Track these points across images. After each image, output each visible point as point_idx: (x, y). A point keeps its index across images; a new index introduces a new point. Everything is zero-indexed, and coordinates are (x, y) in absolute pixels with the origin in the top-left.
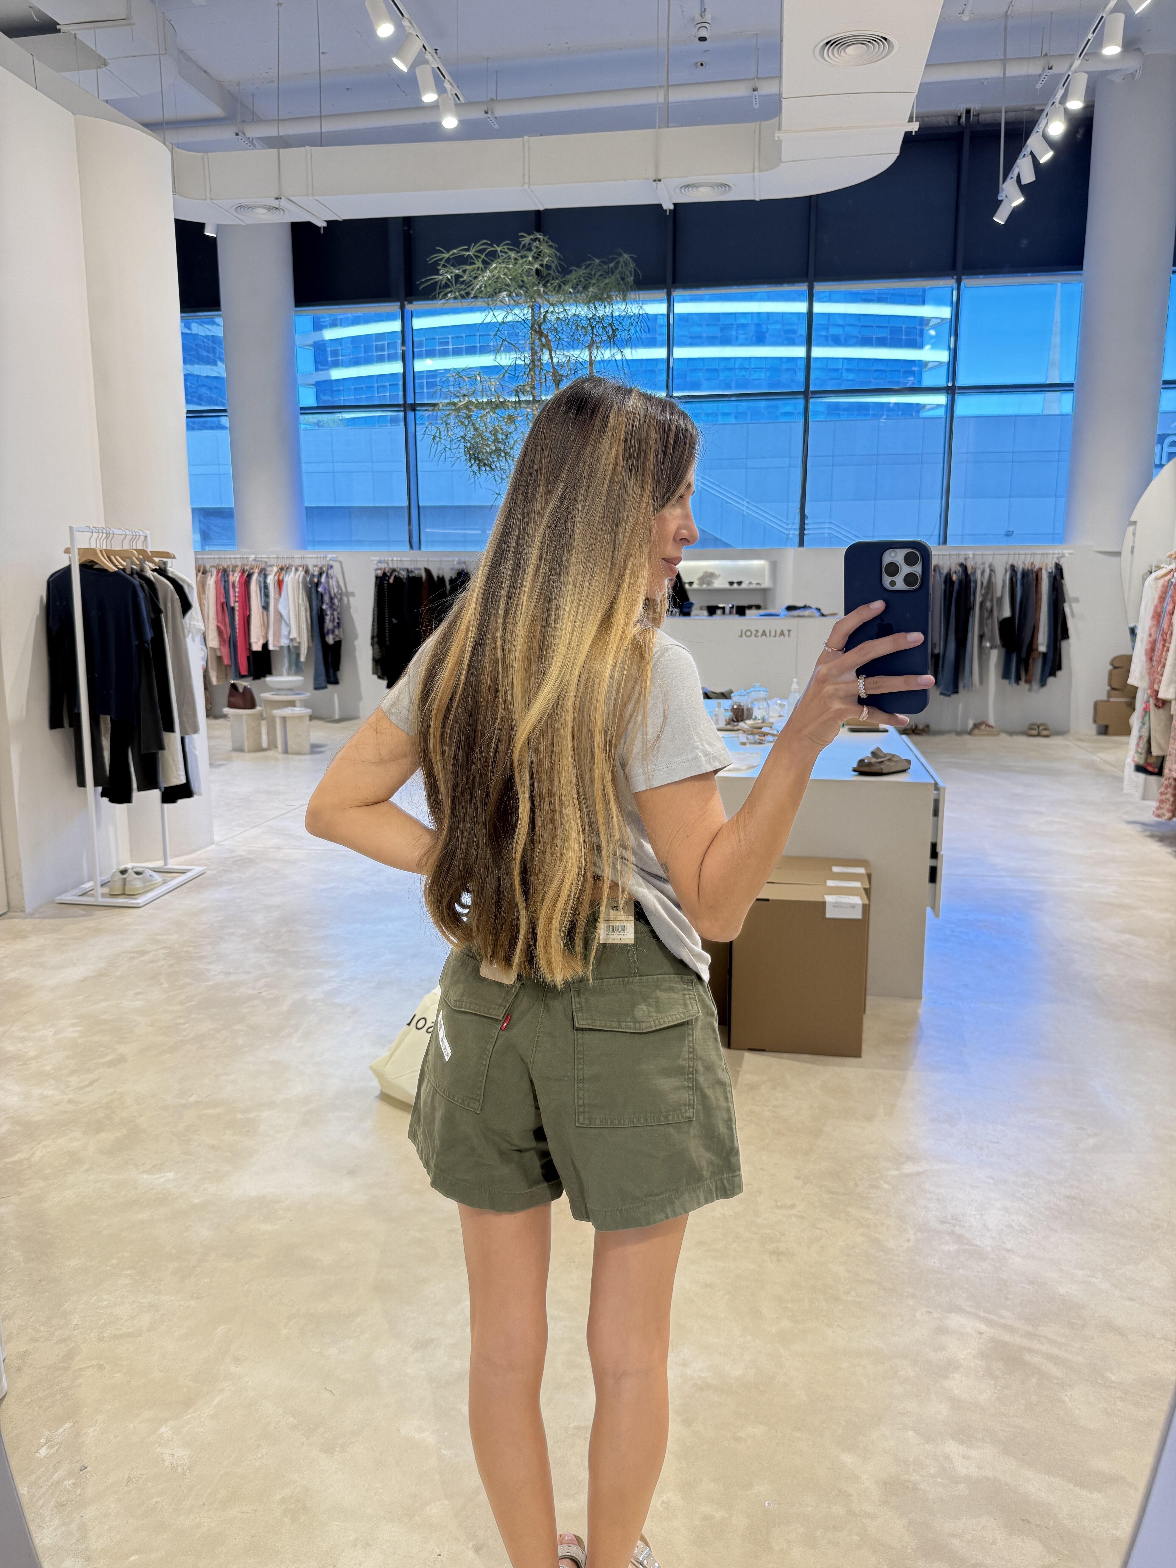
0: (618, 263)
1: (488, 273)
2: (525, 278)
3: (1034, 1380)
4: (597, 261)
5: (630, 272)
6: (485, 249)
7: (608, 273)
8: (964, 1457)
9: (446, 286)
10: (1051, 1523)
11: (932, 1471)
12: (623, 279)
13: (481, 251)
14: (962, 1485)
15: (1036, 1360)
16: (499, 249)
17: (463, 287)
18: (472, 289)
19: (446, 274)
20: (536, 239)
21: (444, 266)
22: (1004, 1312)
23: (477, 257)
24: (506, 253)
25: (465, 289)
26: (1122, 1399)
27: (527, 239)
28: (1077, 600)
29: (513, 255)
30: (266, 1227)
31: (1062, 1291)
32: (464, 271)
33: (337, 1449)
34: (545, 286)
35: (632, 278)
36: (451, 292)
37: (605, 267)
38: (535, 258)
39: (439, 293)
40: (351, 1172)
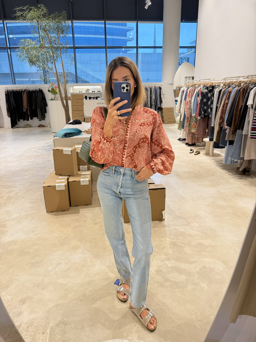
0: (62, 13)
1: (30, 14)
2: (39, 16)
3: (179, 247)
4: (57, 13)
5: (66, 16)
6: (29, 8)
7: (60, 16)
8: (169, 263)
9: (19, 17)
10: (186, 271)
11: (164, 267)
12: (64, 17)
13: (28, 8)
14: (170, 268)
15: (179, 244)
16: (32, 8)
17: (23, 17)
18: (26, 18)
19: (19, 14)
20: (41, 6)
21: (18, 11)
22: (172, 236)
23: (27, 10)
24: (34, 9)
25: (24, 18)
26: (194, 248)
27: (39, 6)
28: (165, 94)
29: (35, 9)
30: (15, 247)
31: (181, 230)
32: (24, 13)
33: (45, 289)
34: (45, 18)
35: (66, 17)
36: (20, 18)
37: (59, 14)
38: (42, 11)
39: (17, 19)
40: (32, 232)
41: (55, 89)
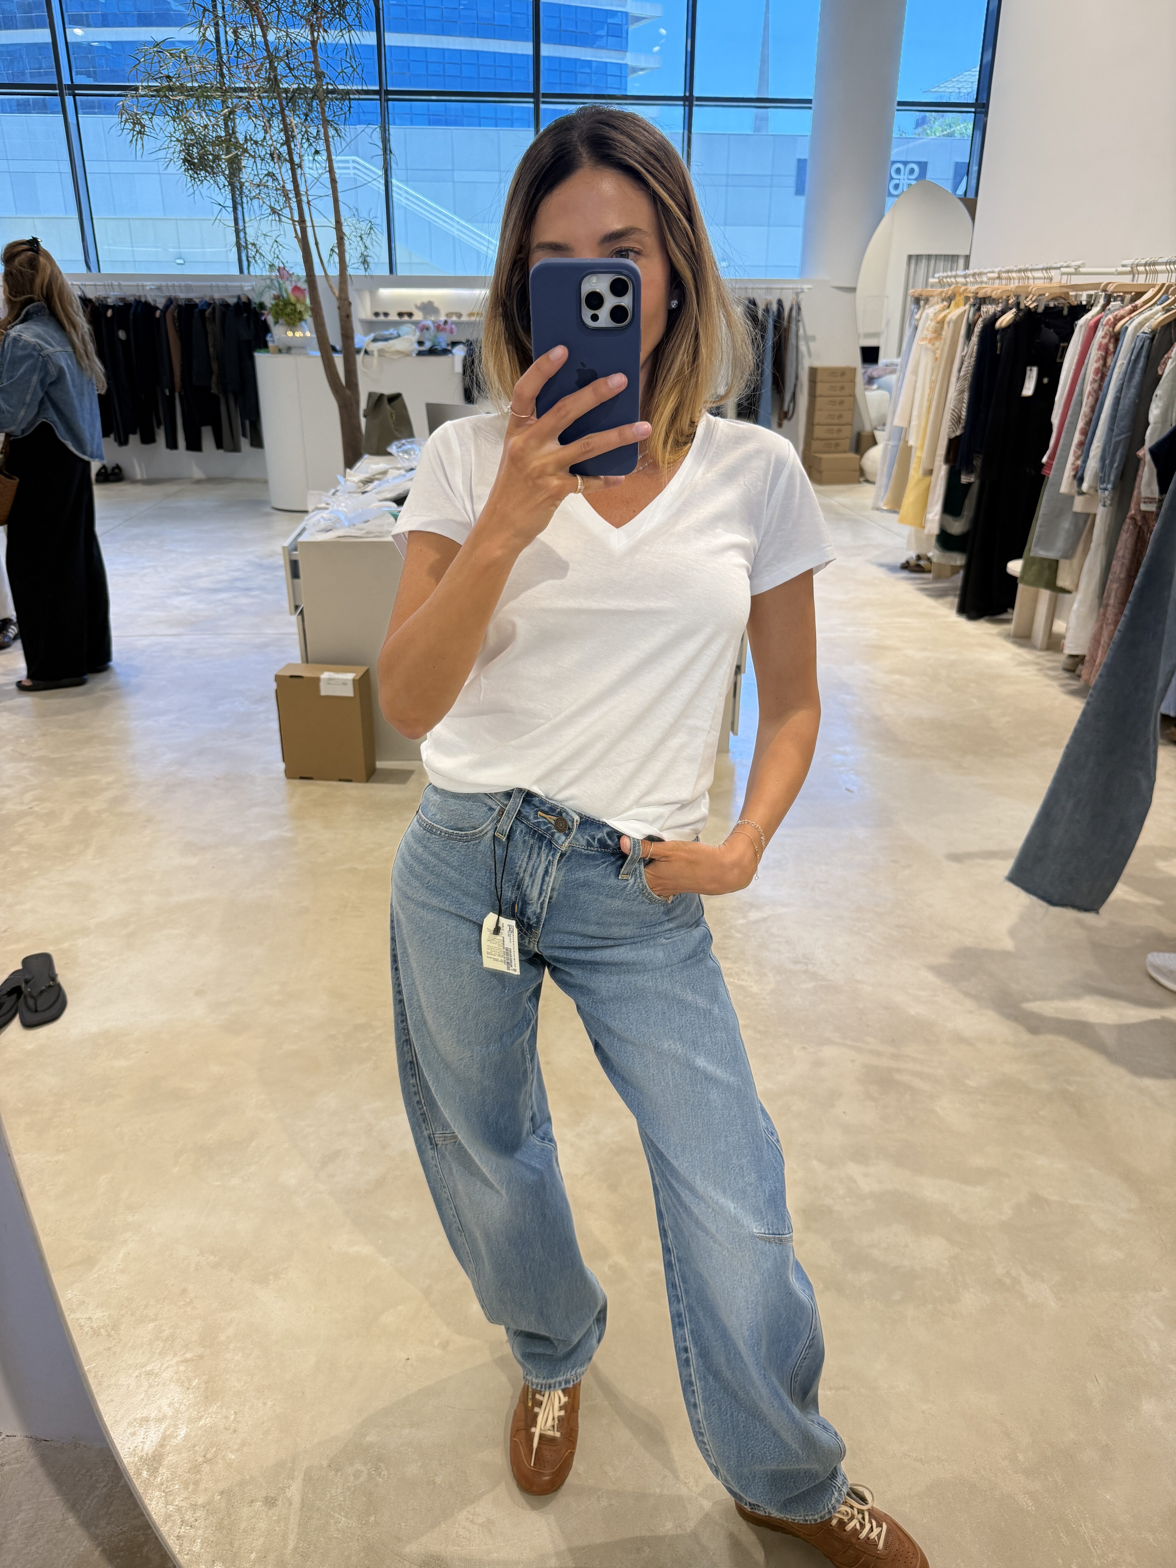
3: (908, 1097)
14: (869, 1201)
15: (905, 1078)
22: (868, 1039)
26: (982, 1101)
28: (813, 338)
33: (271, 1278)
40: (199, 993)
41: (293, 300)
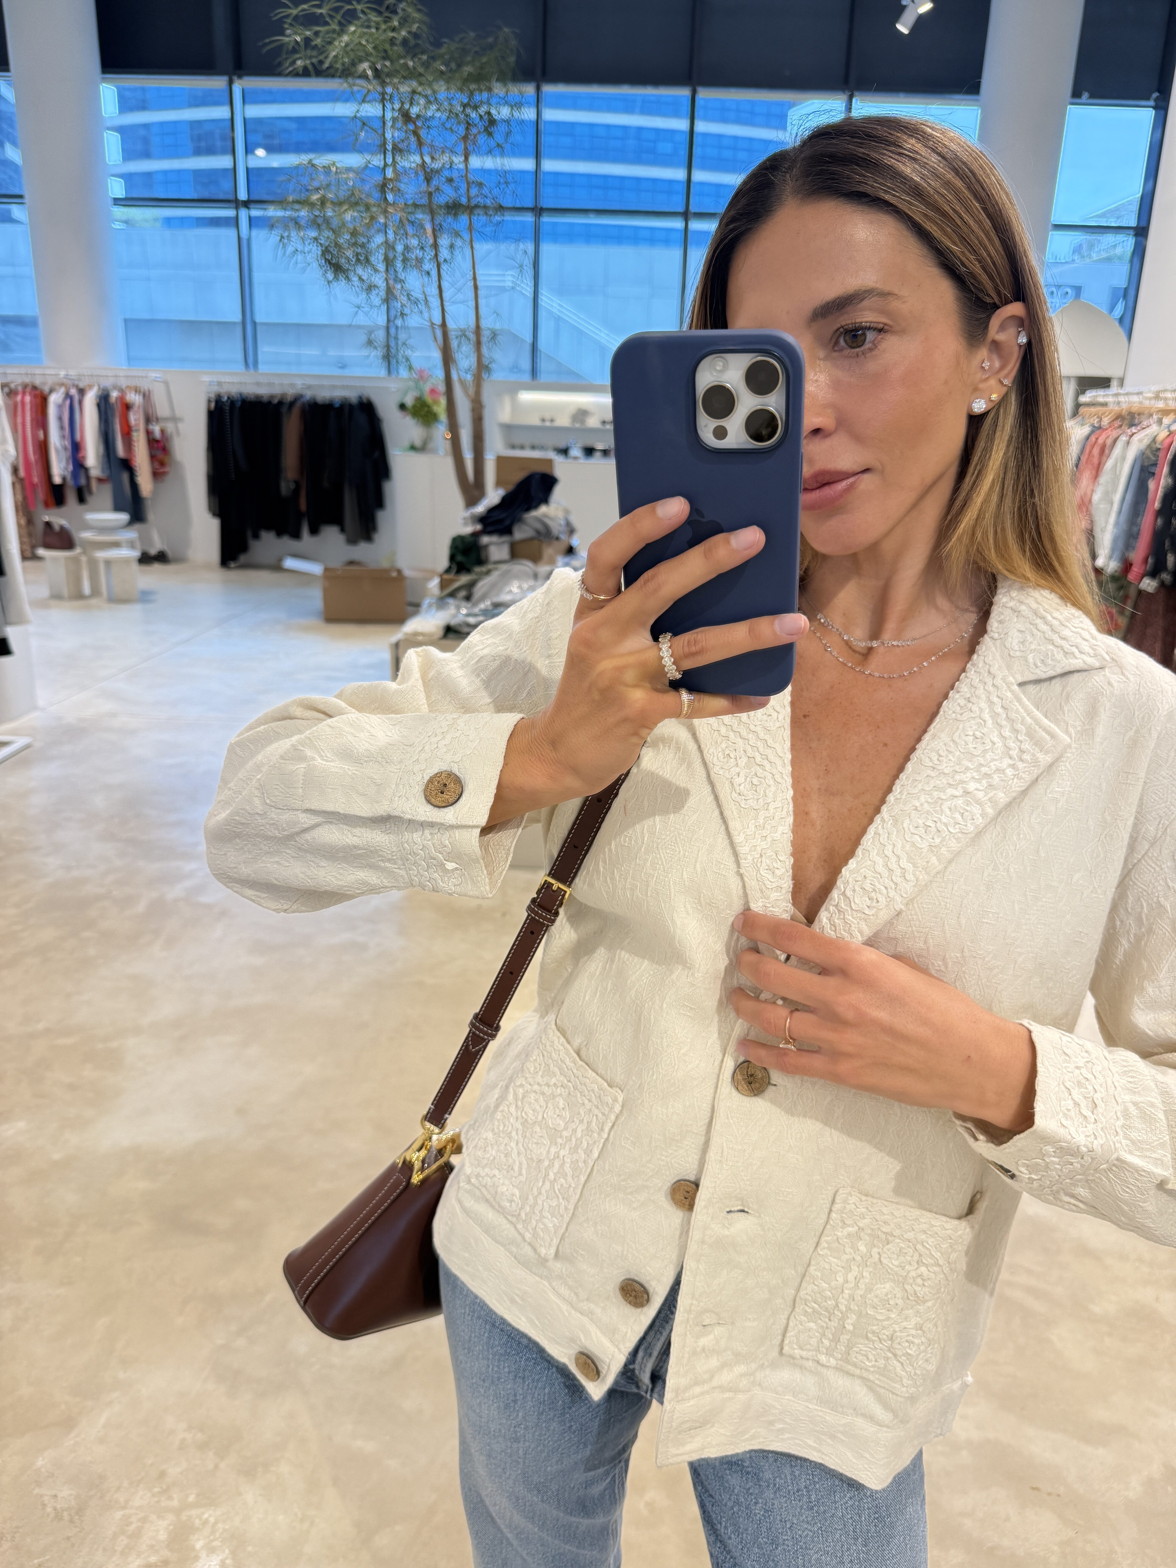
0: (498, 37)
1: (346, 38)
2: (388, 47)
4: (472, 34)
5: (512, 52)
6: (341, 7)
7: (485, 50)
9: (294, 51)
10: (1062, 1489)
12: (503, 59)
13: (336, 10)
16: (359, 7)
17: (314, 53)
18: (326, 57)
19: (294, 36)
21: (291, 25)
23: (331, 17)
24: (366, 14)
29: (374, 17)
32: (317, 34)
34: (412, 59)
35: (513, 59)
36: (300, 58)
37: (483, 40)
38: (402, 24)
39: (286, 59)
40: (240, 1112)
41: (429, 399)
